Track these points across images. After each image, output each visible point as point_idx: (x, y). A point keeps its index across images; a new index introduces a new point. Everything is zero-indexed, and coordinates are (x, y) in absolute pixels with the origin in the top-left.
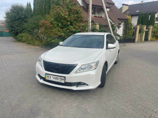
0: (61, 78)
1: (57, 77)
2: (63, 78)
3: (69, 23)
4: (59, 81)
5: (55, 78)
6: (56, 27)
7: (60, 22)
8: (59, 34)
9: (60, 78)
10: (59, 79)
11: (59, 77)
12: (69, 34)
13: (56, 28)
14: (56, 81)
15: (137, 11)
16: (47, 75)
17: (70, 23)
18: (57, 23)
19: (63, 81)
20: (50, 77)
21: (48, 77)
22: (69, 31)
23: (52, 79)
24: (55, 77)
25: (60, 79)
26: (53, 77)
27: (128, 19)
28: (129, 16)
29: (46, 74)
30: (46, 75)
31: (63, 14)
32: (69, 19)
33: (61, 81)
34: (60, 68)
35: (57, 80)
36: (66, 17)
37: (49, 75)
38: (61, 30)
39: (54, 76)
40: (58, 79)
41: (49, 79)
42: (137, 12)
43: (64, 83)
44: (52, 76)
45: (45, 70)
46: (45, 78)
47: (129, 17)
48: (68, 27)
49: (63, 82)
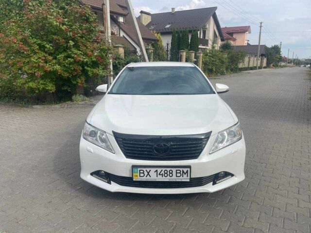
0: (181, 169)
1: (168, 169)
2: (185, 170)
3: (71, 43)
4: (174, 178)
5: (163, 172)
6: (37, 51)
7: (45, 39)
8: (48, 67)
9: (177, 170)
10: (174, 173)
11: (174, 170)
12: (73, 69)
13: (38, 53)
14: (167, 179)
15: (168, 26)
16: (139, 169)
17: (73, 43)
18: (39, 42)
19: (185, 176)
20: (148, 173)
21: (142, 175)
22: (73, 60)
23: (153, 177)
24: (164, 169)
25: (177, 173)
26: (157, 171)
27: (158, 41)
28: (158, 34)
29: (134, 167)
30: (135, 170)
31: (57, 22)
32: (71, 33)
33: (181, 177)
34: (173, 147)
35: (168, 177)
36: (64, 27)
37: (144, 169)
38: (50, 58)
39: (159, 170)
40: (171, 175)
41: (145, 179)
42: (168, 28)
43: (189, 180)
44: (153, 170)
45: (127, 157)
46: (131, 178)
47: (157, 36)
48: (70, 53)
49: (185, 178)
